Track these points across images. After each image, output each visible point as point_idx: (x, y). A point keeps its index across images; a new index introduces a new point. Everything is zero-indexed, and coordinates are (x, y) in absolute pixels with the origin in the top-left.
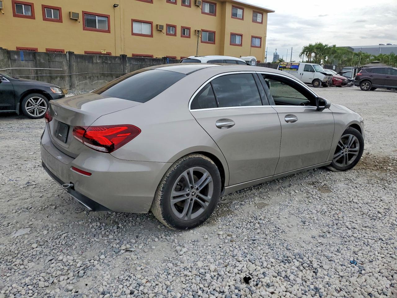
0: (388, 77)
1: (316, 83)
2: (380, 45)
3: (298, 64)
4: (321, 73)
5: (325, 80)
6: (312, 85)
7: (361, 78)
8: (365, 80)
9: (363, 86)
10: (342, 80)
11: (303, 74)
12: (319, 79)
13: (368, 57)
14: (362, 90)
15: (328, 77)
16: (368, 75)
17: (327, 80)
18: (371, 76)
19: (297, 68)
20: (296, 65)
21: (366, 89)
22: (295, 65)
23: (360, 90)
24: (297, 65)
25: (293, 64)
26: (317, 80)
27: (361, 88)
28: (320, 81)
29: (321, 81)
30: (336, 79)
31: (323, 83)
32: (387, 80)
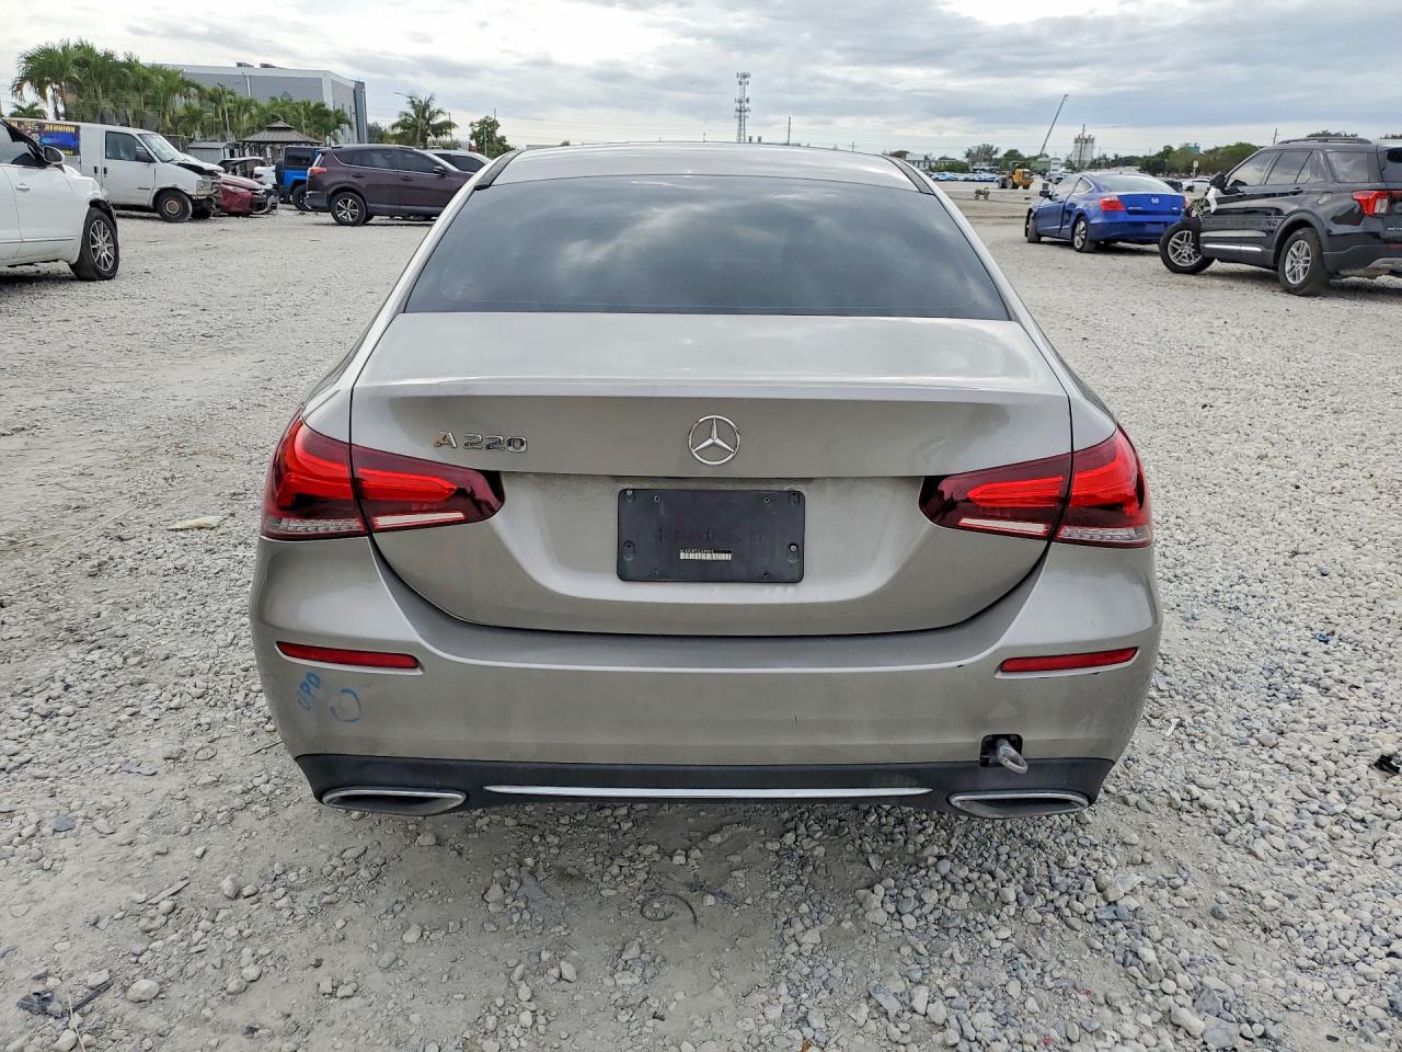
0: (406, 179)
1: (172, 206)
2: (239, 65)
3: (73, 130)
4: (179, 164)
5: (202, 193)
6: (157, 215)
7: (327, 182)
8: (343, 191)
9: (340, 209)
10: (250, 190)
11: (105, 169)
12: (179, 187)
13: (245, 106)
14: (340, 223)
15: (208, 179)
16: (347, 173)
17: (207, 193)
18: (357, 176)
19: (72, 144)
20: (64, 133)
21: (351, 220)
22: (58, 132)
23: (333, 224)
24: (71, 133)
25: (47, 128)
26: (174, 193)
27: (335, 217)
28: (187, 199)
29: (190, 197)
30: (230, 188)
31: (196, 203)
32: (408, 188)
